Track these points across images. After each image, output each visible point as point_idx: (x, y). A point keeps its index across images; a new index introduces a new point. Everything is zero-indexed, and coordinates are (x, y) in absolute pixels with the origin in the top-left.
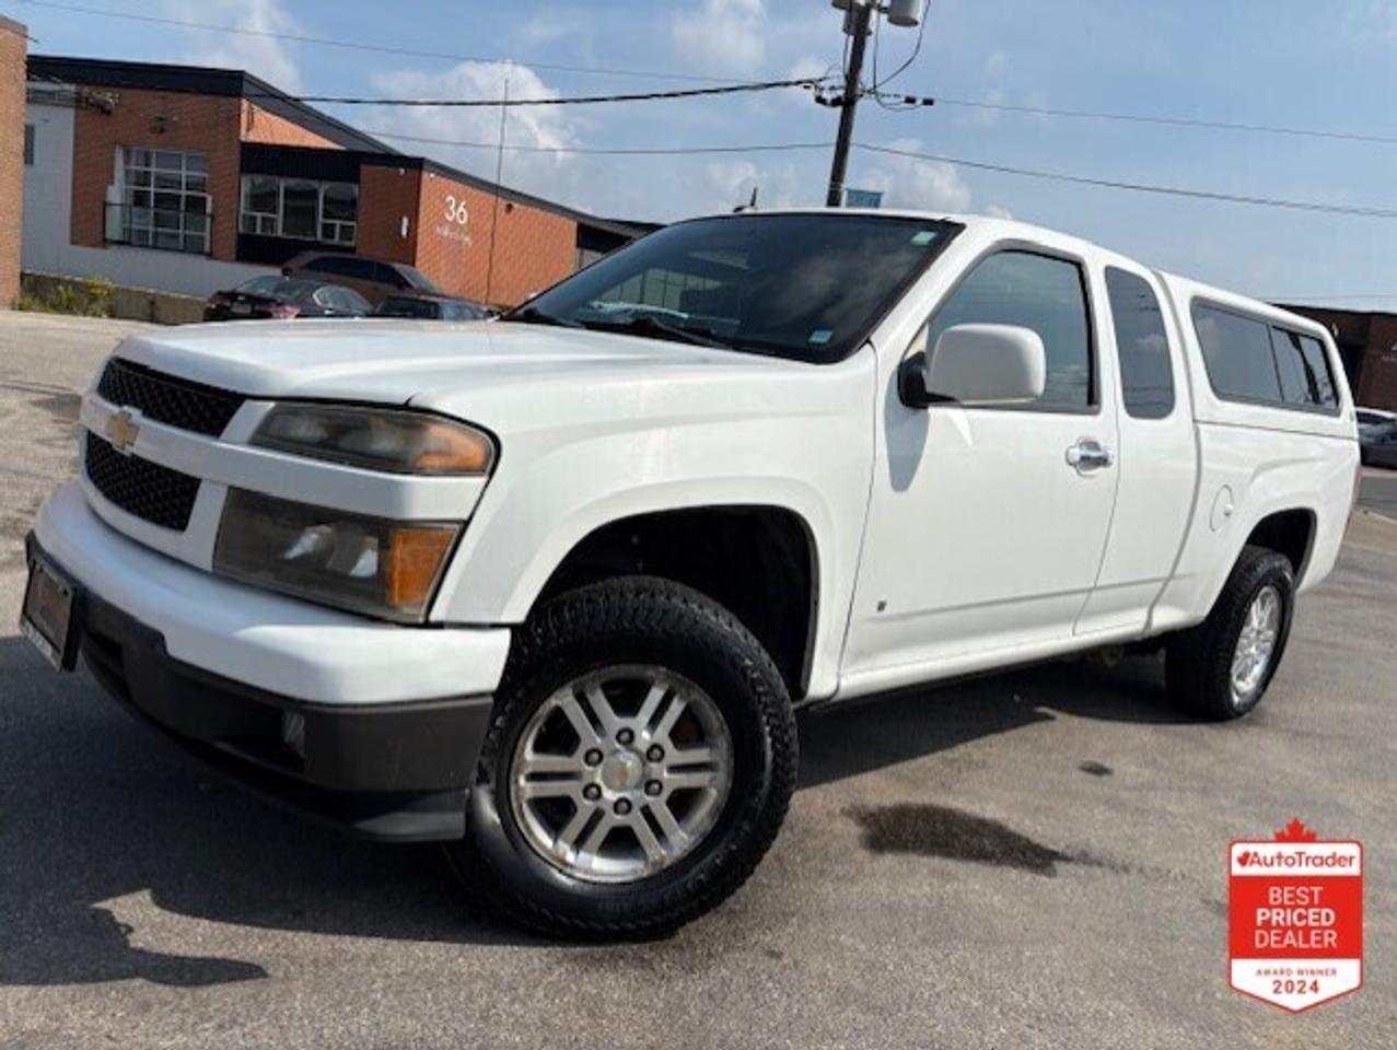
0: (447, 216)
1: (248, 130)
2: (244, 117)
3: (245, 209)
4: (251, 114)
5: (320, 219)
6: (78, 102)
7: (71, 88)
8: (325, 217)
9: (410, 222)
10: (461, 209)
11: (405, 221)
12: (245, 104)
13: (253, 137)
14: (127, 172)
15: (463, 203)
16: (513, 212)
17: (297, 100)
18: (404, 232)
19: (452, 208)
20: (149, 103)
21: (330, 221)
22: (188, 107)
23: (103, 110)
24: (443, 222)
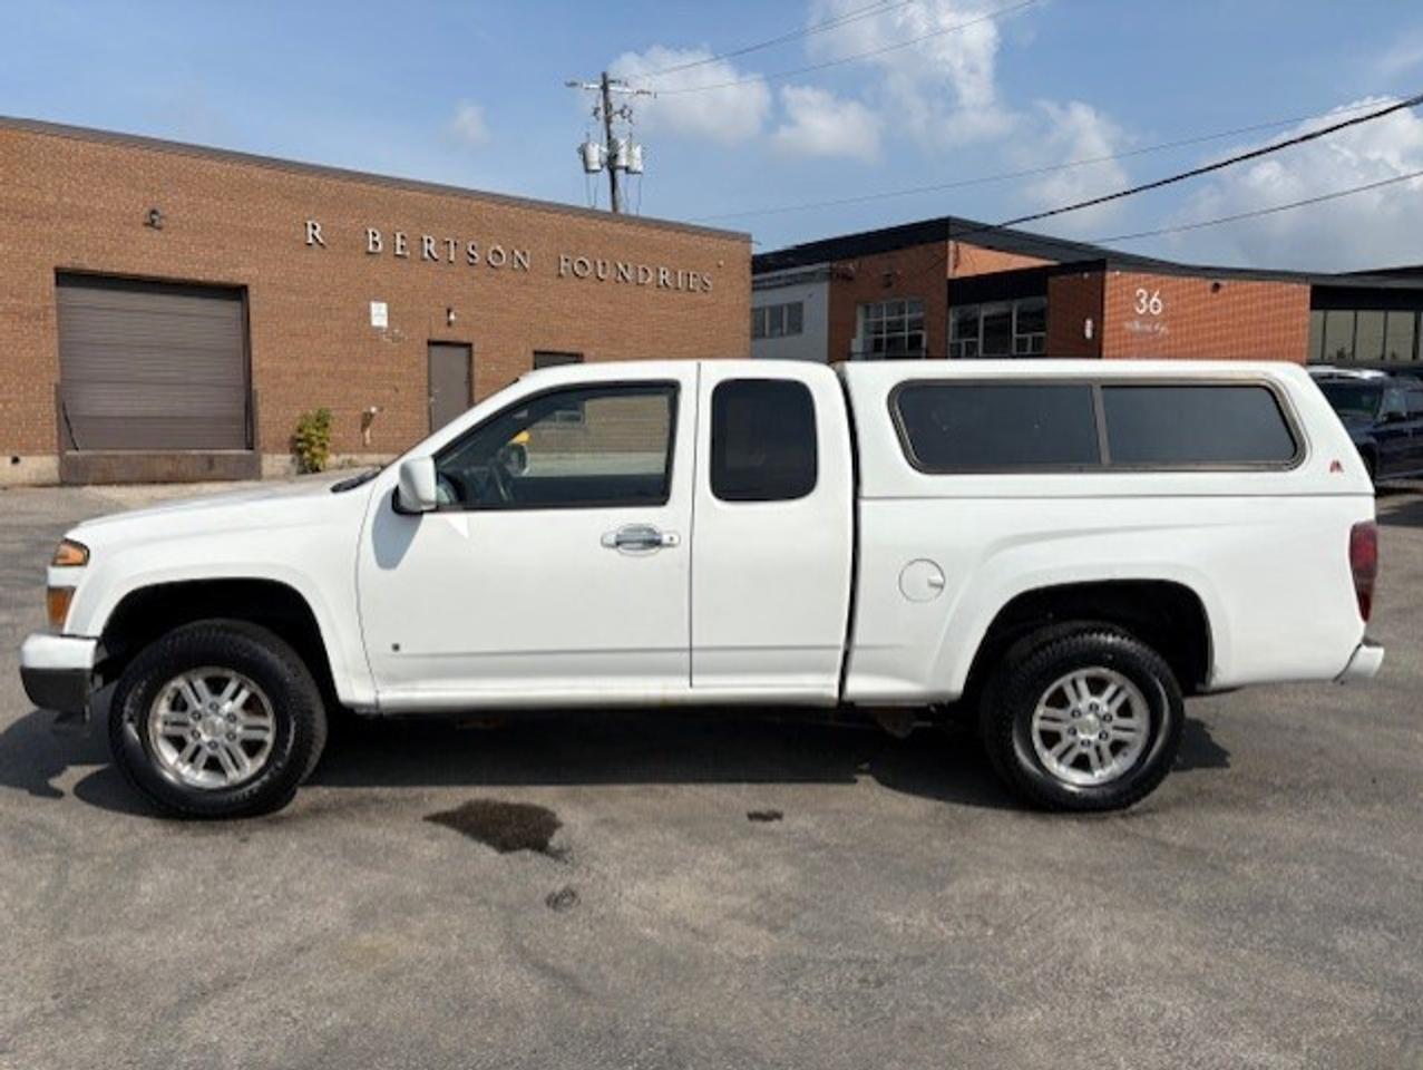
0: (1138, 310)
1: (956, 267)
2: (951, 257)
3: (953, 338)
4: (957, 252)
5: (1015, 335)
6: (831, 276)
7: (825, 265)
8: (1018, 332)
9: (1094, 322)
10: (1154, 299)
11: (1089, 323)
12: (951, 244)
13: (959, 273)
14: (866, 325)
15: (1157, 293)
16: (1221, 292)
17: (1000, 227)
18: (1089, 333)
19: (1143, 301)
20: (879, 264)
21: (1024, 336)
22: (909, 260)
23: (847, 277)
24: (1134, 316)
